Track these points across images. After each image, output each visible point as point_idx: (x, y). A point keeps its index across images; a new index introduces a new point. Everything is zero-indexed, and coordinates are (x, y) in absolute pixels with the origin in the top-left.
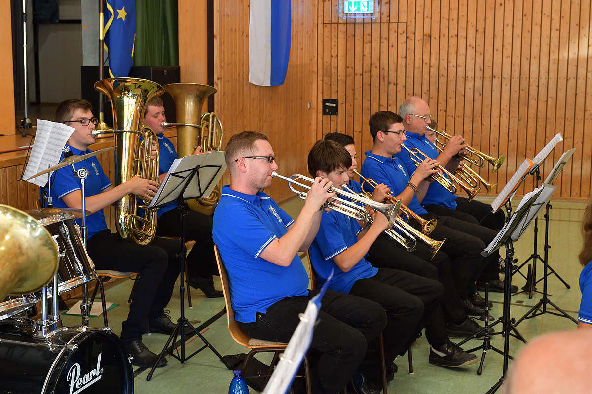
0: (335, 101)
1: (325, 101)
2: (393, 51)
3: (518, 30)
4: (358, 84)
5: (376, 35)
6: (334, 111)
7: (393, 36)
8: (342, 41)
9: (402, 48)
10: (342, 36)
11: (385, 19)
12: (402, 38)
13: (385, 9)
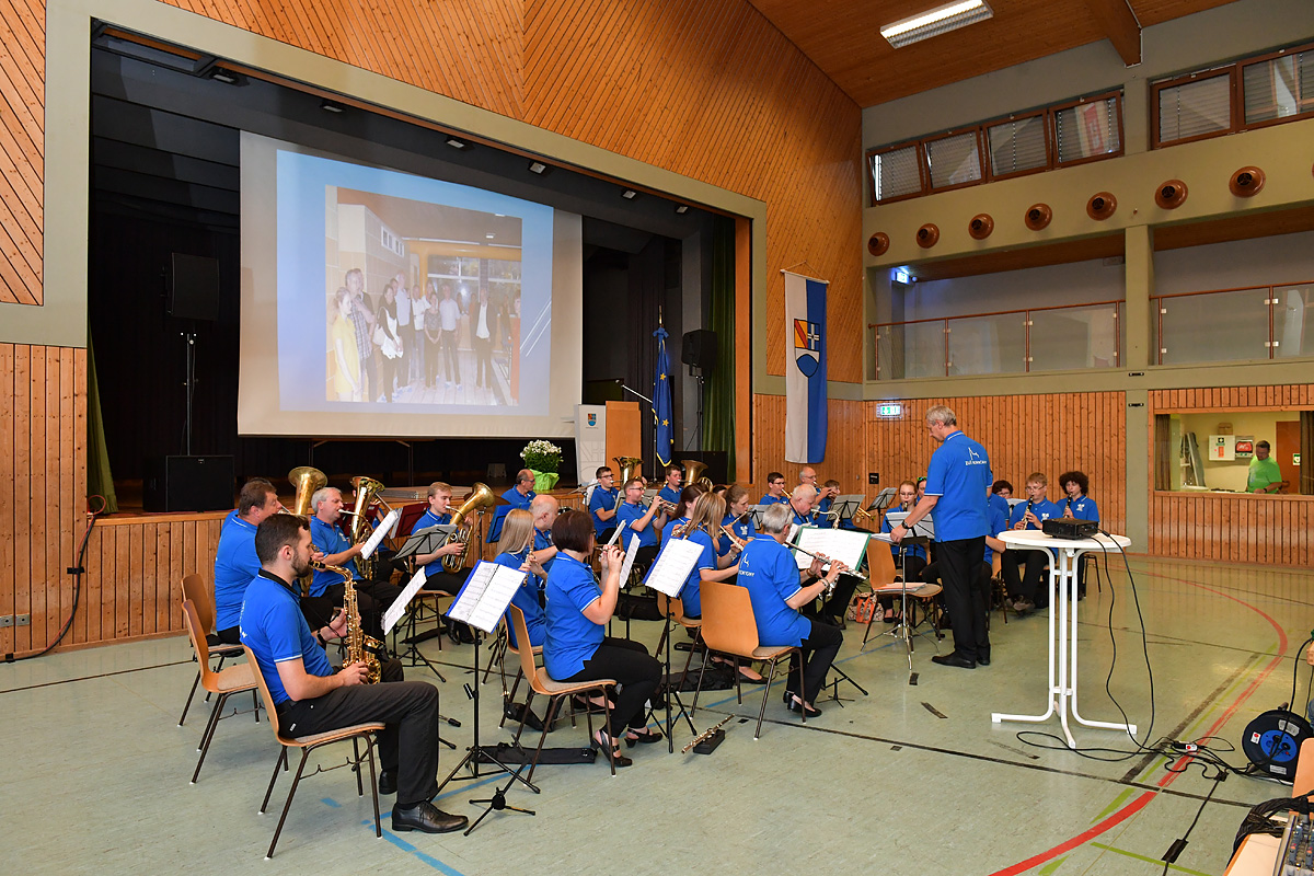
0: (877, 475)
1: (870, 474)
2: (913, 439)
3: (996, 425)
4: (891, 463)
5: (902, 429)
6: (877, 481)
7: (913, 429)
8: (880, 433)
9: (919, 437)
10: (880, 430)
11: (908, 418)
12: (920, 431)
13: (907, 411)
